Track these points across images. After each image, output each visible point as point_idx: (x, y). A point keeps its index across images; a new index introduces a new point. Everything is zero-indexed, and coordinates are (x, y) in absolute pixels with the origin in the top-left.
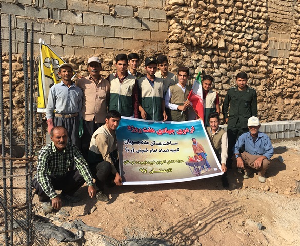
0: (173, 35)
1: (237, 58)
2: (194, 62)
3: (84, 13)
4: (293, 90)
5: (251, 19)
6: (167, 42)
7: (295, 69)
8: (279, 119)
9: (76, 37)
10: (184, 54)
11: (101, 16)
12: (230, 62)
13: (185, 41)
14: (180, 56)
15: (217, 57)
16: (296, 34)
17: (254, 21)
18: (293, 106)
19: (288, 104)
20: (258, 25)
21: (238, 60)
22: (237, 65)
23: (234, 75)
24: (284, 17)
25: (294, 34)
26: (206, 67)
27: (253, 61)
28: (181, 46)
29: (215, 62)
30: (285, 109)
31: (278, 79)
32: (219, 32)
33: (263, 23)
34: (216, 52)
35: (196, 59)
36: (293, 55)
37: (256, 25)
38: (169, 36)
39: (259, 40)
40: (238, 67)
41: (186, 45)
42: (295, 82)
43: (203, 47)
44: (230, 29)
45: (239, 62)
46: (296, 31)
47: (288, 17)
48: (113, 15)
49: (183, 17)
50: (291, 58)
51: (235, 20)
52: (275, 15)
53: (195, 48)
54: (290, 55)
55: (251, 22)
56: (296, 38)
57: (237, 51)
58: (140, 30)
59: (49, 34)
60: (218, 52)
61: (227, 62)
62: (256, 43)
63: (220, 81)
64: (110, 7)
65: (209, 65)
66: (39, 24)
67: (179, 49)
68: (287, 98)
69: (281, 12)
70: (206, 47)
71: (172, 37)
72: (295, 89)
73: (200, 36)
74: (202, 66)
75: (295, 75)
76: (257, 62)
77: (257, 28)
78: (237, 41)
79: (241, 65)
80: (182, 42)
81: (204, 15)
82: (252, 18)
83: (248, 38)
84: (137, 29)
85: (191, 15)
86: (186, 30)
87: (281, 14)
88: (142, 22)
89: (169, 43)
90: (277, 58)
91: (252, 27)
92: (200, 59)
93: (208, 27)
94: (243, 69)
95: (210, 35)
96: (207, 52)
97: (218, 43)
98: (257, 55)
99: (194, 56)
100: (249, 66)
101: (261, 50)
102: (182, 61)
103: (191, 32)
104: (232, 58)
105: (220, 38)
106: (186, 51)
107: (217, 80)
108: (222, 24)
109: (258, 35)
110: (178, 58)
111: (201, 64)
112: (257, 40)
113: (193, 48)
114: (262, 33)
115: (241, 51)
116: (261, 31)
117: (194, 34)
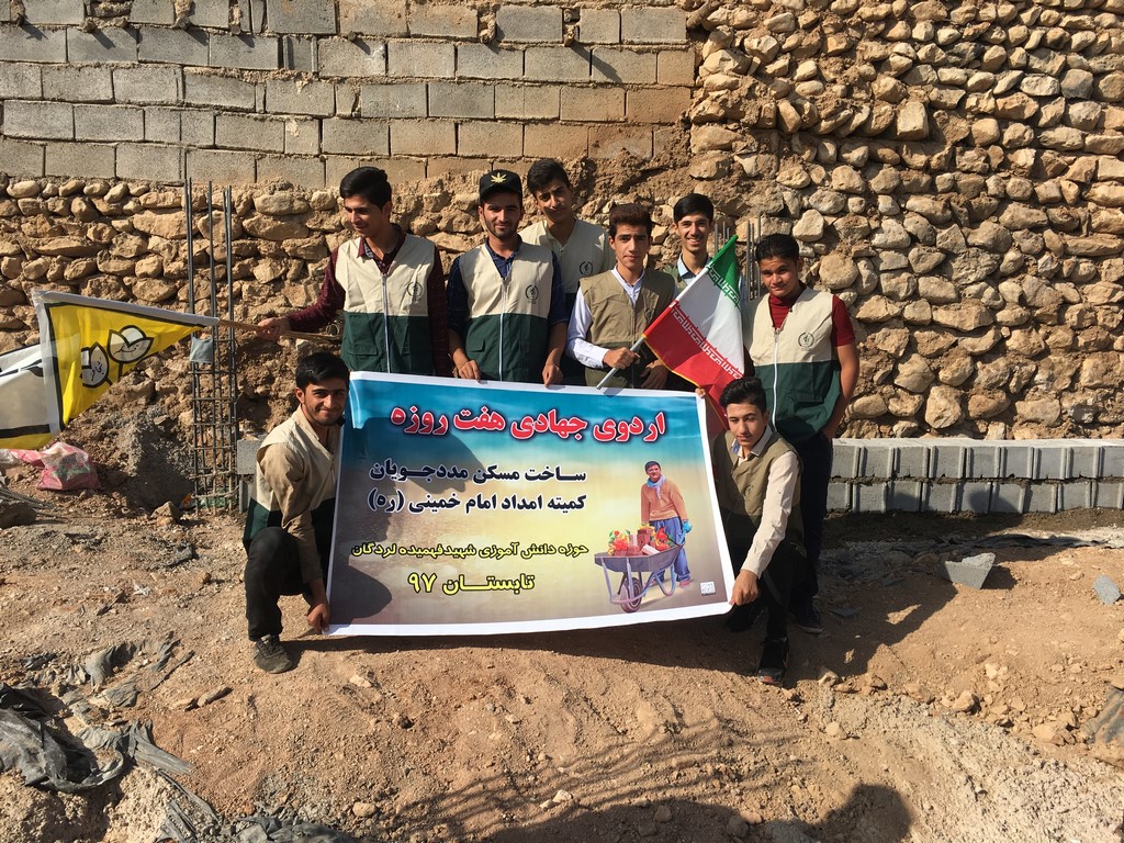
0: (706, 96)
1: (987, 173)
2: (788, 195)
3: (392, 42)
5: (1055, 14)
6: (687, 123)
9: (366, 125)
11: (449, 49)
12: (954, 187)
13: (750, 116)
14: (730, 172)
15: (893, 171)
17: (1067, 19)
20: (1091, 36)
21: (991, 182)
22: (984, 201)
23: (971, 240)
26: (841, 212)
27: (1065, 184)
28: (738, 134)
29: (885, 192)
32: (904, 75)
33: (1110, 27)
34: (885, 152)
35: (798, 181)
37: (1077, 38)
38: (695, 100)
39: (1093, 94)
40: (989, 207)
41: (756, 129)
43: (832, 135)
44: (953, 59)
45: (993, 189)
48: (488, 42)
49: (747, 26)
51: (976, 21)
53: (796, 141)
55: (1056, 25)
57: (986, 146)
58: (584, 85)
59: (280, 117)
60: (898, 150)
61: (940, 188)
62: (1079, 111)
63: (903, 263)
64: (480, 15)
65: (854, 203)
66: (250, 89)
67: (728, 148)
70: (843, 132)
71: (704, 104)
73: (816, 93)
74: (825, 207)
76: (1084, 186)
77: (1085, 50)
78: (987, 104)
79: (1005, 199)
81: (837, 12)
82: (1059, 8)
83: (1037, 92)
84: (573, 85)
85: (780, 16)
86: (759, 73)
88: (591, 59)
89: (693, 127)
91: (1062, 46)
92: (817, 180)
93: (854, 57)
94: (1012, 218)
95: (860, 89)
96: (845, 155)
97: (896, 117)
98: (1083, 158)
99: (791, 173)
100: (1043, 204)
101: (1104, 137)
102: (737, 191)
103: (781, 79)
104: (964, 172)
105: (907, 96)
106: (756, 153)
107: (892, 262)
108: (921, 42)
109: (1086, 75)
110: (721, 181)
111: (820, 201)
112: (1080, 95)
113: (789, 140)
114: (1108, 69)
115: (1004, 143)
116: (1102, 59)
117: (792, 88)
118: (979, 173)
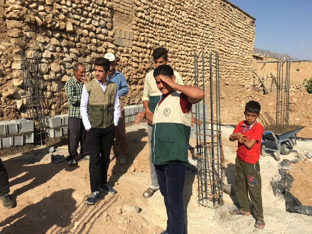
0: (11, 11)
1: (87, 44)
2: (40, 45)
4: (138, 77)
5: (97, 6)
6: (5, 18)
7: (138, 58)
8: (129, 104)
10: (28, 34)
12: (80, 47)
13: (27, 20)
14: (22, 36)
15: (66, 41)
16: (137, 26)
17: (99, 8)
18: (139, 92)
19: (135, 90)
20: (104, 13)
21: (88, 46)
22: (87, 51)
23: (86, 61)
24: (126, 8)
25: (135, 26)
26: (55, 51)
27: (102, 48)
28: (23, 24)
29: (65, 46)
30: (133, 94)
31: (124, 67)
32: (66, 15)
33: (107, 11)
34: (64, 35)
35: (43, 41)
36: (135, 45)
37: (102, 13)
38: (6, 12)
39: (106, 27)
40: (88, 53)
41: (29, 24)
42: (138, 70)
43: (50, 29)
44: (76, 12)
45: (89, 48)
46: (136, 23)
47: (129, 9)
50: (134, 48)
51: (81, 4)
52: (118, 5)
53: (40, 29)
54: (133, 45)
55: (97, 8)
56: (136, 30)
57: (86, 37)
60: (67, 35)
61: (77, 47)
62: (104, 30)
63: (71, 66)
65: (58, 49)
67: (21, 28)
68: (133, 84)
69: (123, 3)
70: (53, 28)
71: (11, 13)
72: (139, 76)
73: (45, 16)
74: (51, 49)
75: (138, 63)
76: (106, 49)
77: (103, 16)
78: (85, 26)
79: (91, 51)
80: (23, 21)
82: (97, 4)
83: (95, 25)
86: (27, 7)
87: (123, 5)
89: (7, 20)
90: (123, 47)
91: (98, 14)
92: (48, 41)
93: (53, 7)
94: (93, 56)
95: (56, 17)
96: (54, 35)
97: (66, 26)
98: (105, 42)
99: (40, 38)
100: (99, 53)
101: (109, 38)
102: (25, 42)
103: (34, 10)
104: (82, 43)
105: (67, 21)
106: (30, 31)
107: (69, 66)
108: (69, 6)
109: (104, 22)
110: (20, 39)
111: (49, 47)
112: (103, 27)
113: (38, 28)
114: (108, 21)
115: (90, 36)
116: (107, 19)
117: (38, 13)
118: (85, 44)
